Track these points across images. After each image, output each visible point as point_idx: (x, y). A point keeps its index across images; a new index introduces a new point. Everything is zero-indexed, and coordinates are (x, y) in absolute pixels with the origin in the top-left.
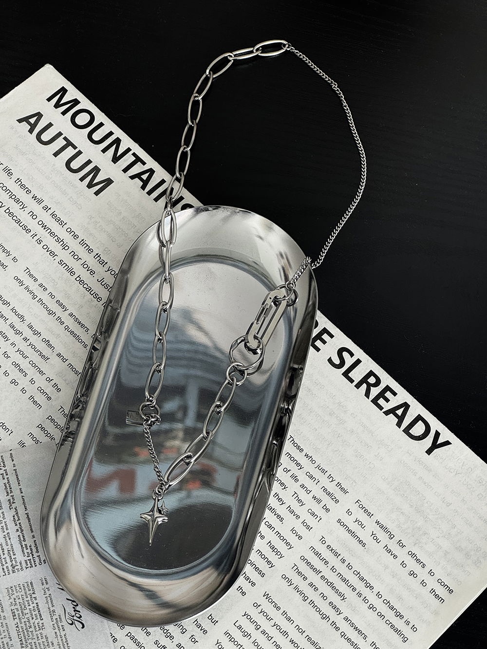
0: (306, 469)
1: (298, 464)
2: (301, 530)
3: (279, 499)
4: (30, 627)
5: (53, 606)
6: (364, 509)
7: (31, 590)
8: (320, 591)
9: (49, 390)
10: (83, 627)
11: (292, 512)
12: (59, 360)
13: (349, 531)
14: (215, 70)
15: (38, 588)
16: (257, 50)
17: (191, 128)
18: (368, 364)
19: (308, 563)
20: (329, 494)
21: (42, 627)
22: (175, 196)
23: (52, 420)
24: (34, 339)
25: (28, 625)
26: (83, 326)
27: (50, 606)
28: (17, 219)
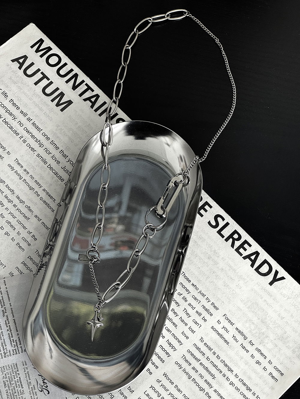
0: (192, 293)
1: (187, 290)
2: (188, 333)
3: (175, 313)
4: (15, 393)
5: (30, 379)
6: (229, 320)
7: (16, 368)
8: (199, 372)
9: (29, 239)
10: (49, 393)
11: (183, 321)
12: (35, 219)
13: (219, 334)
14: (139, 29)
15: (20, 367)
16: (168, 16)
17: (124, 68)
18: (234, 226)
19: (192, 355)
20: (207, 310)
21: (23, 393)
22: (112, 113)
23: (31, 259)
24: (20, 206)
25: (14, 391)
26: (51, 197)
27: (28, 379)
28: (10, 126)
